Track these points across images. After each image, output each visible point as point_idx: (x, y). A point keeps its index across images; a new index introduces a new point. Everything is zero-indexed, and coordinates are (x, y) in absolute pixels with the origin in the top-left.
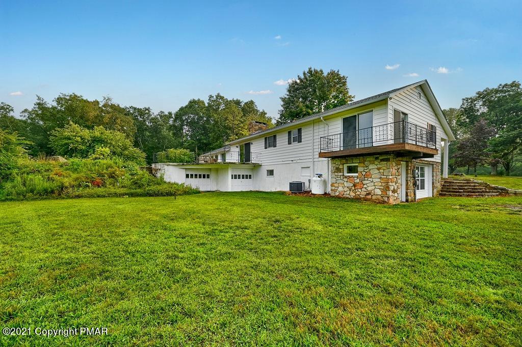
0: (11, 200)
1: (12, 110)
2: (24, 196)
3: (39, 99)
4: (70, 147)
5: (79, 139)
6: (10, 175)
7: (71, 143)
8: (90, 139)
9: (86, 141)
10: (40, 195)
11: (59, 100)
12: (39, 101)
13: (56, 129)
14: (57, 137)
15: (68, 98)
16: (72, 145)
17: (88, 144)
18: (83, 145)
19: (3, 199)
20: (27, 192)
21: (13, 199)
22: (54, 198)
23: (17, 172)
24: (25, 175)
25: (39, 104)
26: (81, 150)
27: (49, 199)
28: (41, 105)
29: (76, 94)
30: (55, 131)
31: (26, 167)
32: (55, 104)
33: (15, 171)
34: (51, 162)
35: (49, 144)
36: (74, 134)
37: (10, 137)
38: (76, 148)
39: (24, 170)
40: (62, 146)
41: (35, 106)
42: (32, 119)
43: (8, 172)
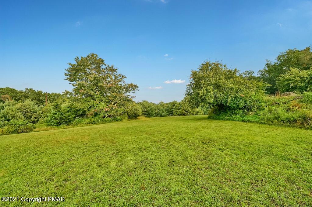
0: (264, 123)
1: (254, 73)
2: (272, 122)
3: (267, 61)
4: (291, 86)
5: (299, 79)
6: (261, 106)
7: (291, 83)
8: (308, 76)
9: (305, 79)
10: (284, 122)
11: (279, 58)
12: (267, 63)
13: (280, 75)
14: (280, 81)
15: (285, 54)
16: (292, 84)
17: (307, 81)
18: (302, 83)
19: (260, 122)
20: (274, 119)
21: (265, 123)
22: (296, 127)
23: (264, 104)
24: (270, 107)
25: (267, 64)
26: (301, 86)
27: (292, 126)
28: (268, 65)
29: (290, 49)
30: (279, 77)
31: (269, 101)
32: (276, 61)
33: (263, 104)
34: (285, 97)
35: (276, 86)
36: (294, 76)
37: (259, 83)
38: (296, 86)
39: (269, 103)
40: (284, 86)
41: (266, 66)
42: (263, 75)
43: (260, 105)
